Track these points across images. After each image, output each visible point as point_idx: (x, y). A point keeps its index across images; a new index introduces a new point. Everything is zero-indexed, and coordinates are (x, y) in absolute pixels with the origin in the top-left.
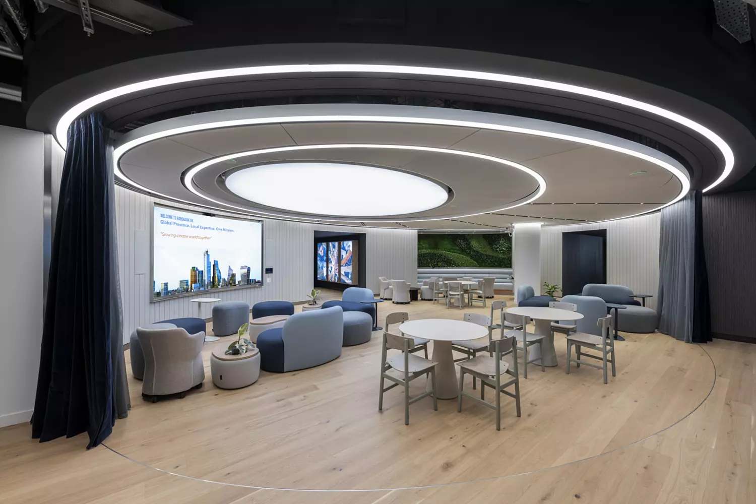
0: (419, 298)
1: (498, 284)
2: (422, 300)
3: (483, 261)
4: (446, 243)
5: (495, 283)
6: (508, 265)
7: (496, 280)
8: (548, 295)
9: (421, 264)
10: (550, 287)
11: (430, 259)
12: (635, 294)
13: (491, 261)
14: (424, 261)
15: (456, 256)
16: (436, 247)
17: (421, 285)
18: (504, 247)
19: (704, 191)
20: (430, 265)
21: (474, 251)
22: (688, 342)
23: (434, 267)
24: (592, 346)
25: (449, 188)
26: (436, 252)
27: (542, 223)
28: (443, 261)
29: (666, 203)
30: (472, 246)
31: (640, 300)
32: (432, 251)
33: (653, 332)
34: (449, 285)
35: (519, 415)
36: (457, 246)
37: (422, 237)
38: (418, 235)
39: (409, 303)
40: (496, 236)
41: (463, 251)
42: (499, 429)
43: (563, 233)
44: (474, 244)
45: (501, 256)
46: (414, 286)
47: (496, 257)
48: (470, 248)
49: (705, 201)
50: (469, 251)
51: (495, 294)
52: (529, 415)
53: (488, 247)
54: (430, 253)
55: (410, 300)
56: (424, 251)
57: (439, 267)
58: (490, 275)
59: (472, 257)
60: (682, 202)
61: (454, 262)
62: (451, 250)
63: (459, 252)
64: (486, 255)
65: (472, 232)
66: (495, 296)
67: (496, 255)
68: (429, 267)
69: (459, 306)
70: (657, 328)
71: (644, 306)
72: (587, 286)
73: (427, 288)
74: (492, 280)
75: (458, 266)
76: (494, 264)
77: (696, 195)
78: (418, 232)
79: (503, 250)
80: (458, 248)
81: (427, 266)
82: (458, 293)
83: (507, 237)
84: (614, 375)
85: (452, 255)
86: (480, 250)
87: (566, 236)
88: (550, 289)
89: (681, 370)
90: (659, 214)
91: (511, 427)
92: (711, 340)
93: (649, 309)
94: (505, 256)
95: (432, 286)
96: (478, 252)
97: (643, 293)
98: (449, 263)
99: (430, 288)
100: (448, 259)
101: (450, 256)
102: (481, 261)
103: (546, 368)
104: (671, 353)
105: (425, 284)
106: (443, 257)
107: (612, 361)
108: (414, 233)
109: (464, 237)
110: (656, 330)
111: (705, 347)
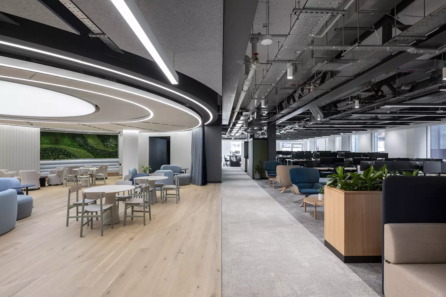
0: (46, 184)
1: (110, 169)
2: (50, 185)
3: (97, 154)
4: (67, 140)
5: (108, 169)
6: (116, 156)
7: (109, 167)
8: (144, 173)
9: (43, 157)
10: (145, 168)
11: (51, 152)
12: (182, 168)
13: (103, 154)
14: (45, 154)
15: (75, 150)
16: (57, 142)
17: (48, 174)
18: (113, 144)
19: (205, 124)
20: (51, 158)
21: (91, 147)
22: (200, 186)
23: (54, 159)
24: (172, 189)
25: (96, 106)
26: (57, 147)
27: (140, 131)
28: (63, 154)
29: (193, 127)
30: (89, 143)
31: (184, 171)
32: (53, 146)
33: (189, 184)
34: (79, 171)
35: (150, 219)
36: (76, 142)
37: (44, 134)
38: (41, 132)
39: (39, 189)
40: (107, 136)
41: (81, 146)
42: (145, 225)
43: (149, 137)
44: (90, 141)
45: (110, 150)
46: (43, 174)
47: (107, 151)
48: (87, 144)
49: (205, 127)
50: (86, 146)
51: (108, 176)
52: (154, 218)
53: (101, 144)
54: (51, 148)
55: (40, 187)
56: (45, 146)
57: (60, 159)
58: (103, 163)
59: (88, 151)
60: (199, 128)
61: (73, 155)
62: (71, 146)
63: (77, 147)
64: (99, 149)
65: (88, 133)
66: (108, 177)
67: (107, 150)
68: (50, 159)
69: (88, 186)
70: (191, 182)
71: (186, 173)
72: (163, 166)
73: (55, 176)
74: (106, 167)
75: (76, 158)
76: (106, 156)
77: (203, 126)
78: (41, 130)
79: (112, 146)
80: (76, 144)
81: (48, 158)
82: (87, 176)
83: (115, 137)
84: (179, 200)
85: (71, 149)
86: (95, 146)
87: (151, 138)
88: (145, 169)
89: (199, 194)
90: (191, 131)
91: (149, 223)
92: (207, 184)
93: (188, 174)
94: (114, 150)
95: (60, 174)
96: (93, 147)
97: (185, 168)
98: (69, 156)
99: (57, 175)
100: (68, 153)
101: (69, 150)
102: (96, 154)
103: (154, 204)
104: (196, 190)
105: (52, 172)
106: (63, 151)
107: (179, 195)
108: (37, 131)
109: (82, 136)
110: (190, 184)
111: (205, 186)
